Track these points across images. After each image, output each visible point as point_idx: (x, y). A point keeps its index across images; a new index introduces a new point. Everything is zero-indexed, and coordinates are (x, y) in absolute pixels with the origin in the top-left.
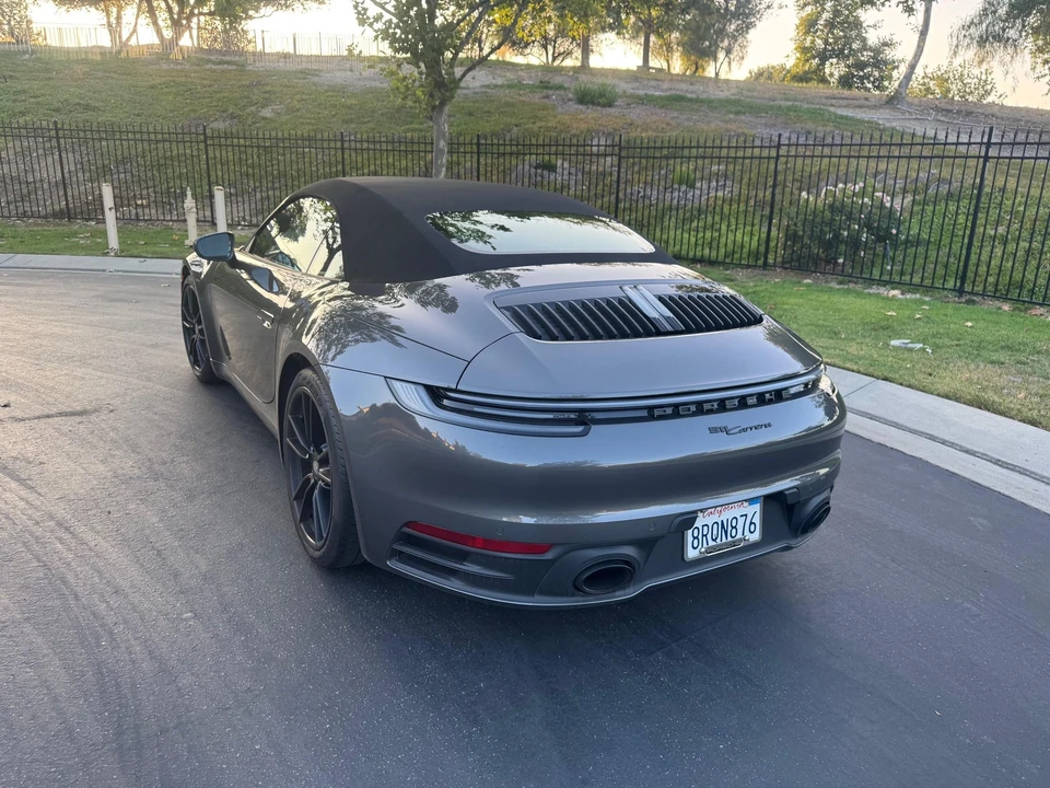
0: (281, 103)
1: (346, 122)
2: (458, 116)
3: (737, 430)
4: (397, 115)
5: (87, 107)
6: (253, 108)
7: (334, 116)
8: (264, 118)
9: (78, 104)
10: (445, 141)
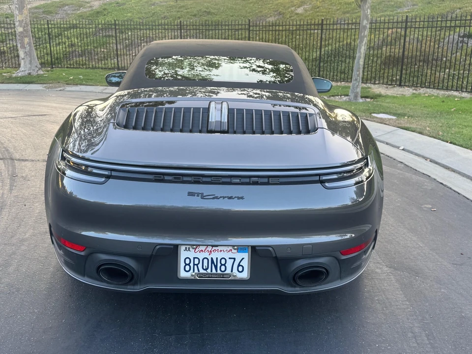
0: (310, 4)
1: (344, 13)
2: (420, 5)
3: (211, 197)
4: (377, 7)
5: (209, 13)
6: (293, 8)
7: (338, 10)
8: (297, 14)
9: (205, 11)
10: (368, 21)
